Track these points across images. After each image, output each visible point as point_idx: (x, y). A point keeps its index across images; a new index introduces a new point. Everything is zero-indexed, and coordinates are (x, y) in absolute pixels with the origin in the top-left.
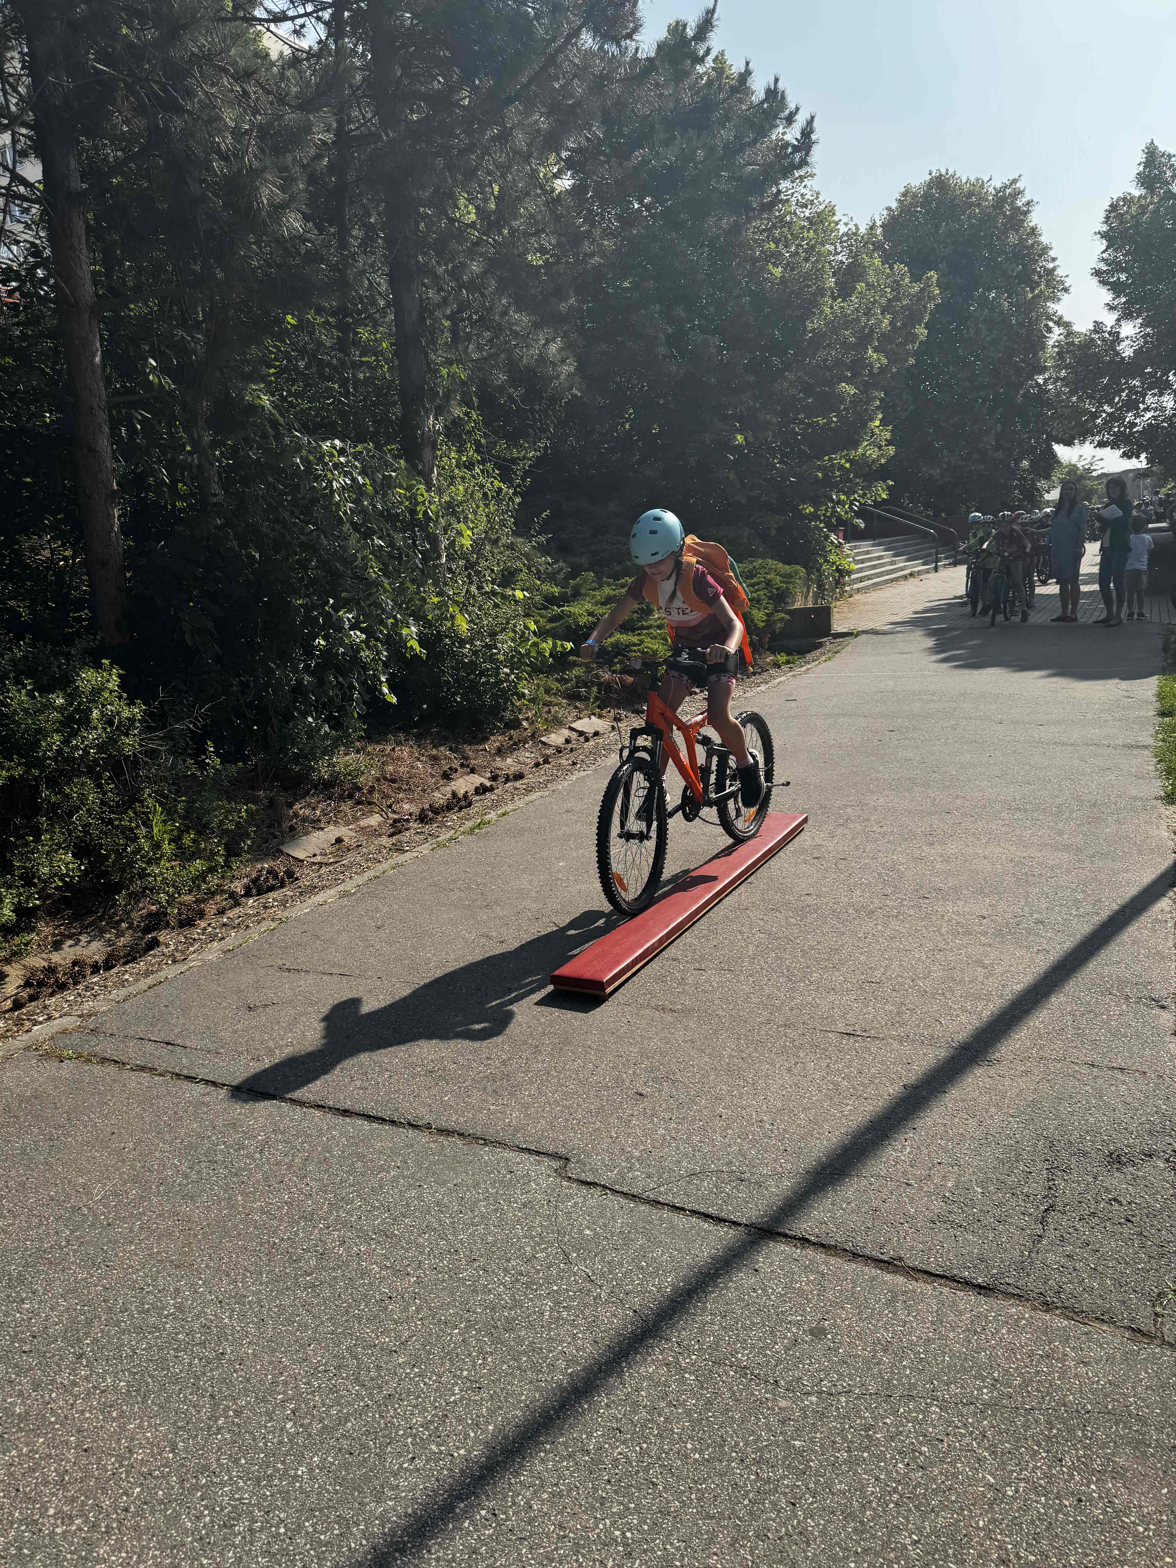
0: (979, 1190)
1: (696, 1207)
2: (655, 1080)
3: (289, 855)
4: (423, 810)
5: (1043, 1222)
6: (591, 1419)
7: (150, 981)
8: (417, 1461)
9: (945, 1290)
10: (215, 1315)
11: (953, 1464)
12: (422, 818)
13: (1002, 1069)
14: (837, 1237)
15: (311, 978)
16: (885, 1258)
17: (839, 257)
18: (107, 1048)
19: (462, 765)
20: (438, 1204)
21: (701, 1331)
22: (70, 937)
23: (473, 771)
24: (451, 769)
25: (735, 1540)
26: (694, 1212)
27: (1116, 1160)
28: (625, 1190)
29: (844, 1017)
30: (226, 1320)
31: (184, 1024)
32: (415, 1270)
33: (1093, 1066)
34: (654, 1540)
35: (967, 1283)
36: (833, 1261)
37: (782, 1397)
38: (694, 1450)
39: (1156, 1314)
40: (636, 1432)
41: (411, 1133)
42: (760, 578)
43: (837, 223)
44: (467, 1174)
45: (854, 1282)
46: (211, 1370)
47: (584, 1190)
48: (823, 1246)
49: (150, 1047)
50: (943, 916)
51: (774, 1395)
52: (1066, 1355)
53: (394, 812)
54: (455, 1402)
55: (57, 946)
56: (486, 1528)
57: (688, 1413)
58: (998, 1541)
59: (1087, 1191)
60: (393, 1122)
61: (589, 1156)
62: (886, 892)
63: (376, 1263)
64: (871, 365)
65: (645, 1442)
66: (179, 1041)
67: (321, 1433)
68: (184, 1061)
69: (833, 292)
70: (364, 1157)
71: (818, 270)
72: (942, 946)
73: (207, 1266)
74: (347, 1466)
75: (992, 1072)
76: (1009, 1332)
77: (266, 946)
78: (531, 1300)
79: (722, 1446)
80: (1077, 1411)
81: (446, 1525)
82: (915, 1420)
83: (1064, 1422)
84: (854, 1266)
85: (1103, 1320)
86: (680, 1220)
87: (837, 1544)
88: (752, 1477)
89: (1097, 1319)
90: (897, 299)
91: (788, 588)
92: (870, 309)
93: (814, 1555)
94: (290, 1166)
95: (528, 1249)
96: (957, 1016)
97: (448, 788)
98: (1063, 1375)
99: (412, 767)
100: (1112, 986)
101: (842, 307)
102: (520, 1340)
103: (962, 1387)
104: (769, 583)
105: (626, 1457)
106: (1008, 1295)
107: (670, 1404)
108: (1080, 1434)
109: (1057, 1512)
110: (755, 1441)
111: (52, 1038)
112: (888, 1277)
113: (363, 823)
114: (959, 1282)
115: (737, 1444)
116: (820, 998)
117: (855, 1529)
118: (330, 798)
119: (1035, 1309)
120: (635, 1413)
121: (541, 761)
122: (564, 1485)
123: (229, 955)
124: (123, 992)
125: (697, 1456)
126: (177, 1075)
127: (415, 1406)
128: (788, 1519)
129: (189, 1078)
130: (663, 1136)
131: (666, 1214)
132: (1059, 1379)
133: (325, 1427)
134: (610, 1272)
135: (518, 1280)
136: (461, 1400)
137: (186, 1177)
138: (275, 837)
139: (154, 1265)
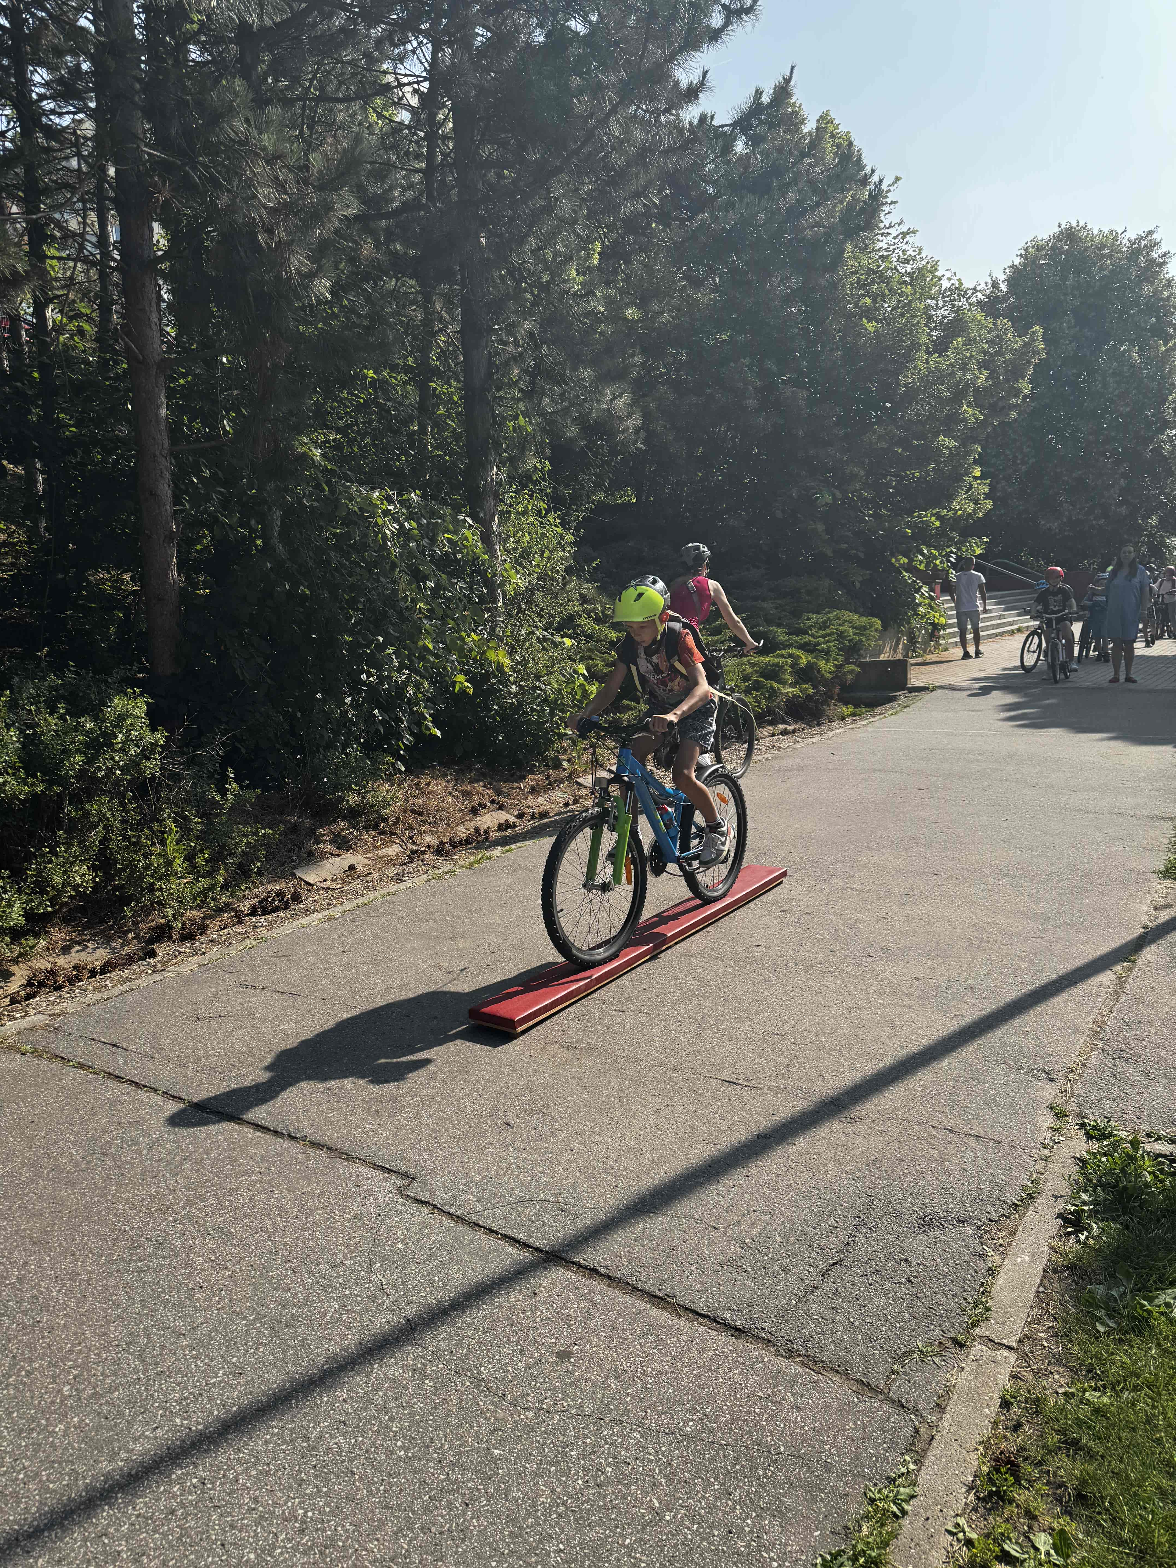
0: (779, 1239)
1: (509, 1232)
2: (528, 1112)
3: (301, 879)
4: (442, 843)
5: (825, 1274)
6: (324, 1411)
7: (124, 988)
8: (159, 1430)
9: (702, 1329)
10: (47, 1289)
11: (628, 1486)
12: (439, 851)
13: (860, 1127)
14: (625, 1271)
15: (261, 995)
16: (660, 1294)
17: (940, 312)
18: (61, 1046)
19: (493, 802)
20: (280, 1208)
21: (459, 1344)
22: (78, 943)
23: (501, 808)
24: (480, 805)
25: (401, 1530)
26: (505, 1236)
27: (927, 1223)
28: (452, 1211)
29: (733, 1065)
30: (54, 1294)
31: (135, 1029)
32: (234, 1265)
33: (951, 1131)
34: (329, 1521)
35: (725, 1325)
36: (610, 1292)
37: (502, 1410)
38: (402, 1448)
39: (893, 1372)
40: (358, 1426)
41: (286, 1144)
42: (833, 628)
43: (940, 279)
44: (318, 1184)
45: (620, 1314)
46: (24, 1335)
47: (415, 1206)
48: (609, 1277)
49: (97, 1047)
50: (878, 975)
51: (497, 1407)
52: (785, 1400)
53: (414, 843)
54: (214, 1383)
55: (66, 950)
56: (190, 1494)
57: (412, 1415)
58: (635, 1558)
59: (882, 1250)
60: (276, 1132)
61: (433, 1176)
62: (833, 948)
63: (203, 1256)
64: (965, 420)
65: (362, 1436)
66: (124, 1045)
67: (90, 1397)
68: (121, 1062)
69: (928, 348)
70: (236, 1161)
71: (913, 326)
72: (862, 1004)
73: (60, 1245)
74: (98, 1428)
75: (850, 1129)
76: (740, 1373)
77: (238, 963)
78: (322, 1301)
79: (428, 1447)
80: (769, 1452)
81: (158, 1487)
82: (613, 1444)
83: (751, 1459)
84: (628, 1298)
85: (837, 1371)
86: (488, 1242)
87: (490, 1544)
88: (442, 1477)
89: (832, 1369)
90: (999, 353)
91: (861, 641)
92: (966, 364)
93: (465, 1551)
94: (169, 1163)
95: (341, 1255)
96: (844, 1072)
97: (473, 824)
98: (772, 1417)
99: (443, 801)
100: (1010, 1056)
101: (938, 362)
102: (296, 1335)
103: (672, 1418)
104: (841, 635)
105: (340, 1447)
106: (758, 1339)
107: (400, 1406)
108: (761, 1473)
109: (703, 1539)
110: (460, 1446)
111: (19, 1033)
112: (655, 1312)
113: (382, 852)
114: (719, 1323)
115: (442, 1446)
116: (719, 1046)
117: (512, 1533)
118: (354, 827)
119: (777, 1354)
120: (365, 1409)
121: (571, 802)
122: (274, 1465)
123: (204, 968)
124: (98, 996)
125: (402, 1453)
126: (110, 1074)
127: (178, 1384)
128: (457, 1516)
129: (118, 1078)
130: (510, 1164)
131: (479, 1235)
132: (766, 1421)
133: (96, 1393)
134: (403, 1283)
135: (318, 1282)
136: (220, 1382)
137: (77, 1165)
138: (293, 861)
139: (16, 1241)
